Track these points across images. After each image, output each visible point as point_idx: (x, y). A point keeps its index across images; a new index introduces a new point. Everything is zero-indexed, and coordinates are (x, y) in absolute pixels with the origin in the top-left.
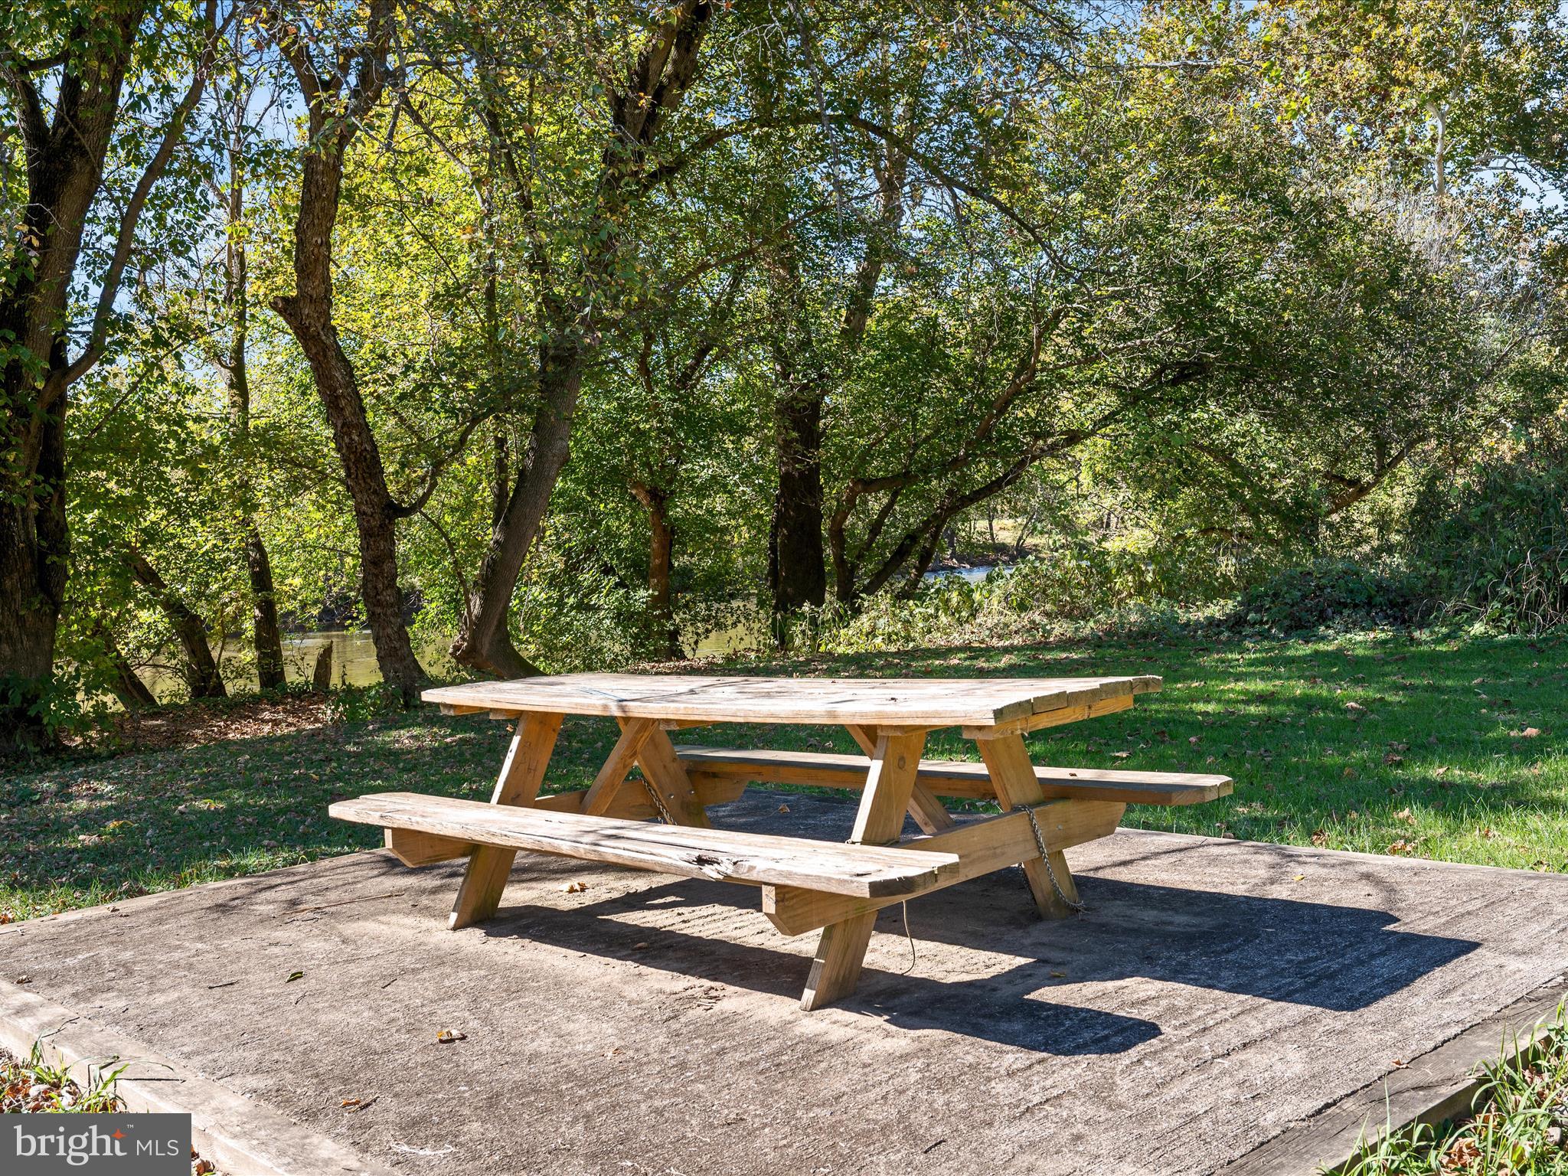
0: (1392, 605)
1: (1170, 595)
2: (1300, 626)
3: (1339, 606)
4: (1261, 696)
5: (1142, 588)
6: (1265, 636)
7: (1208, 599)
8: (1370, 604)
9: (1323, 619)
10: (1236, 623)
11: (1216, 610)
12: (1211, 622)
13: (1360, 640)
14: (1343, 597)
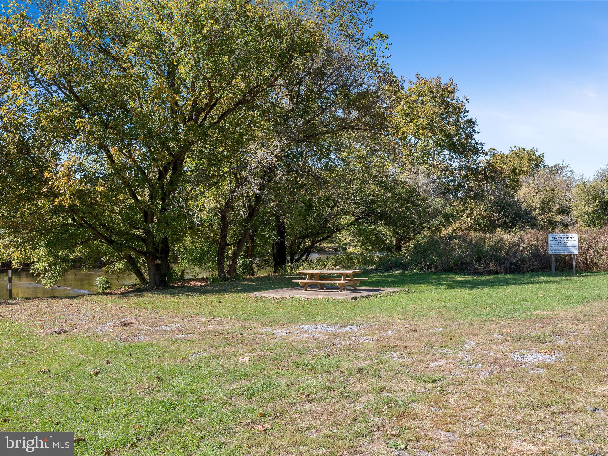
0: (403, 267)
1: (365, 264)
2: (387, 270)
3: (394, 267)
4: (386, 283)
5: (359, 262)
6: (381, 272)
7: (372, 265)
8: (399, 267)
9: (391, 269)
10: (376, 270)
11: (373, 267)
12: (372, 269)
13: (396, 272)
14: (395, 265)
